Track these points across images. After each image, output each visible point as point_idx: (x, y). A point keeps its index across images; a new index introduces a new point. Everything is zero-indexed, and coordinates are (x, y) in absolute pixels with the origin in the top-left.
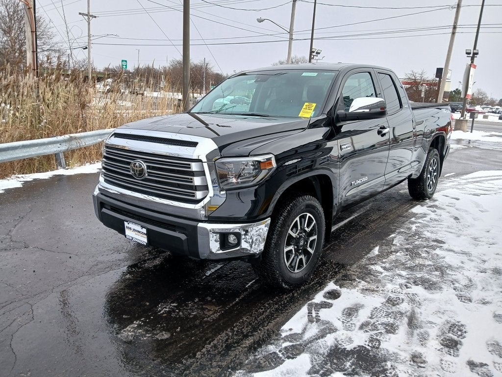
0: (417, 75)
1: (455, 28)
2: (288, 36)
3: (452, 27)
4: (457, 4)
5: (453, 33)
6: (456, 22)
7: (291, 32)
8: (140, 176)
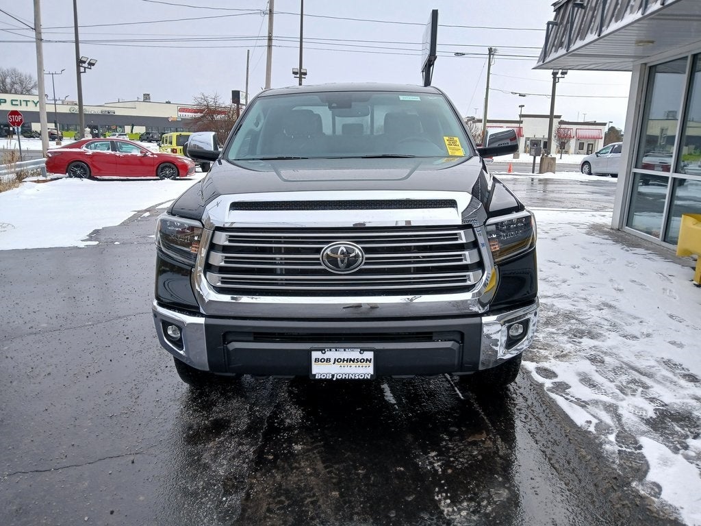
0: (210, 100)
1: (270, 39)
2: (33, 34)
3: (267, 38)
4: (268, 9)
5: (270, 46)
6: (270, 32)
7: (37, 28)
8: (348, 269)
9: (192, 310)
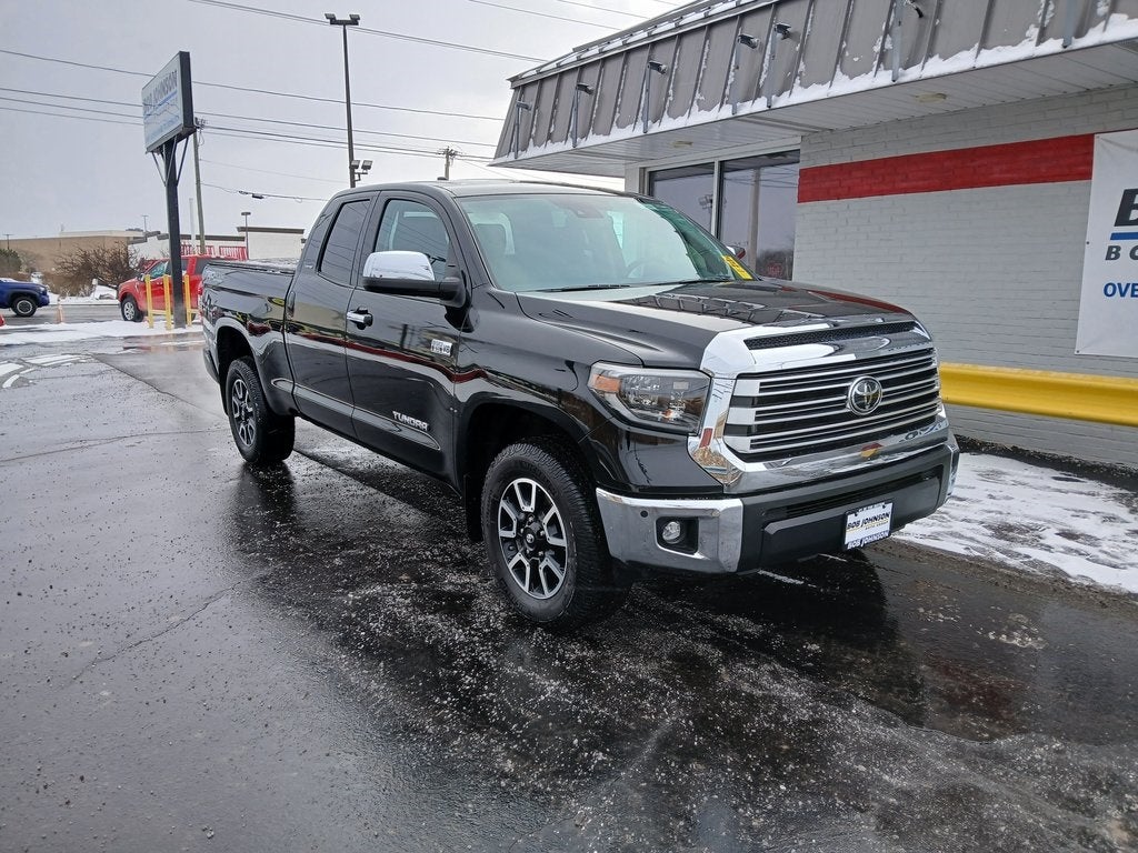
8: (871, 408)
9: (717, 492)
